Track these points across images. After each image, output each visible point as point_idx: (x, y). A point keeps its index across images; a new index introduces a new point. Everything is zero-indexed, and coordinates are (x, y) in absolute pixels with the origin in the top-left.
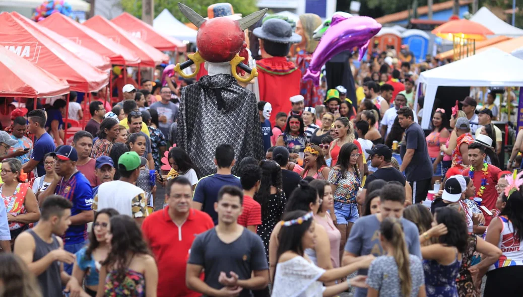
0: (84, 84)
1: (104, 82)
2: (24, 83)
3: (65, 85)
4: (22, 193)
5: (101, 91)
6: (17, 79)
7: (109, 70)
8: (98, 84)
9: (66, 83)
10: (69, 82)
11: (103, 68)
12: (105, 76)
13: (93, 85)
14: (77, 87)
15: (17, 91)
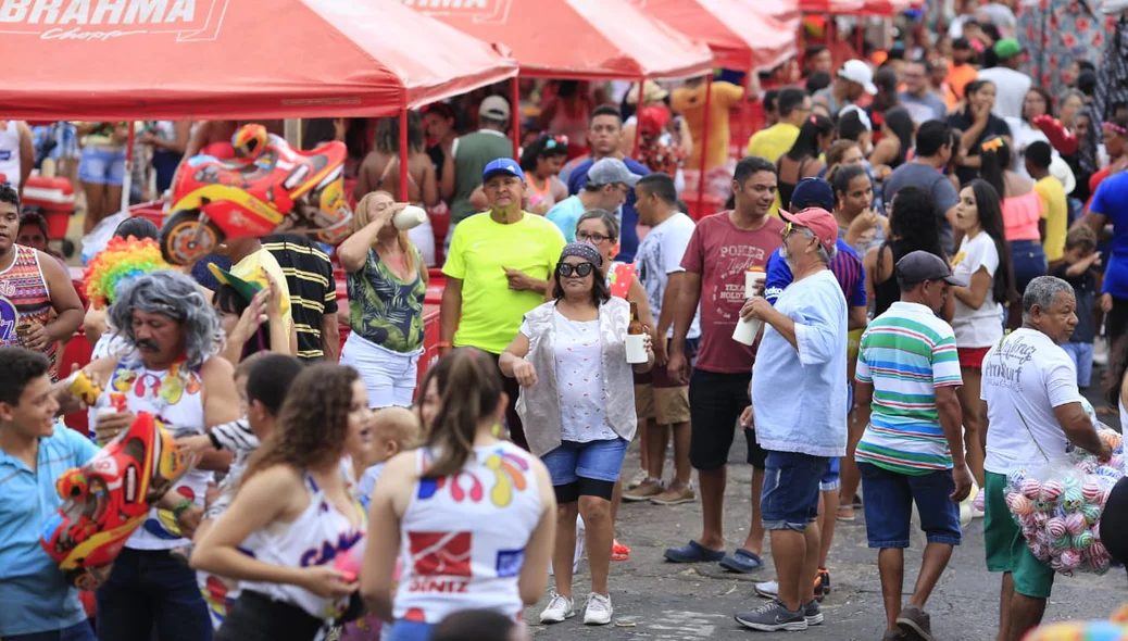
0: (744, 53)
1: (785, 48)
2: (617, 50)
3: (703, 55)
4: (623, 285)
5: (781, 67)
6: (602, 42)
7: (794, 23)
8: (772, 53)
9: (707, 50)
10: (713, 48)
11: (784, 18)
12: (787, 35)
13: (762, 54)
14: (729, 58)
15: (604, 66)
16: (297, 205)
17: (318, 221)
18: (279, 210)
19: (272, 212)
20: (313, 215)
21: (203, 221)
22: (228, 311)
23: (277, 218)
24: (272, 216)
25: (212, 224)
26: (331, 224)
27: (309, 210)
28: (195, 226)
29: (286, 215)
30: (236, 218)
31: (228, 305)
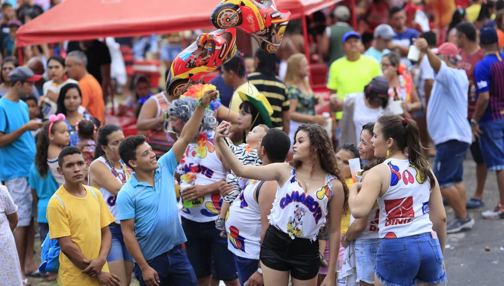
16: (271, 27)
17: (273, 38)
18: (265, 24)
19: (263, 23)
20: (274, 34)
21: (238, 12)
22: (247, 112)
23: (262, 27)
24: (262, 25)
25: (240, 15)
26: (276, 43)
27: (274, 31)
28: (234, 13)
29: (266, 28)
30: (250, 18)
31: (247, 110)
